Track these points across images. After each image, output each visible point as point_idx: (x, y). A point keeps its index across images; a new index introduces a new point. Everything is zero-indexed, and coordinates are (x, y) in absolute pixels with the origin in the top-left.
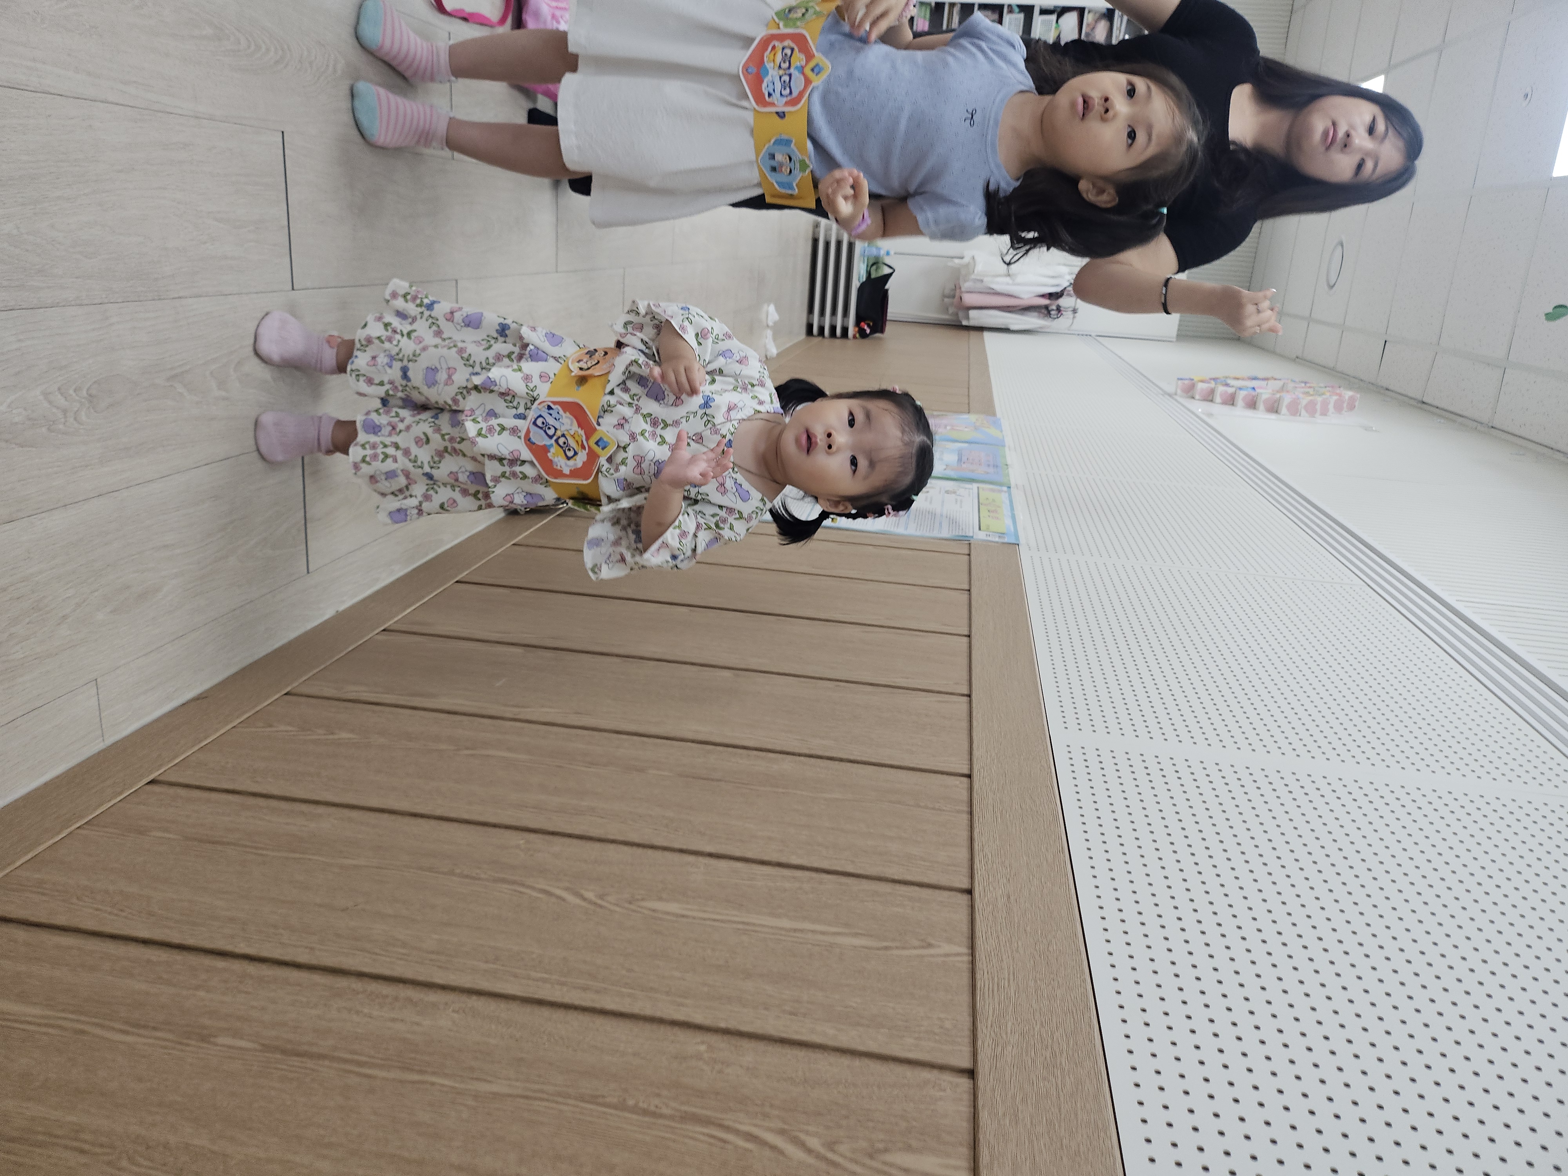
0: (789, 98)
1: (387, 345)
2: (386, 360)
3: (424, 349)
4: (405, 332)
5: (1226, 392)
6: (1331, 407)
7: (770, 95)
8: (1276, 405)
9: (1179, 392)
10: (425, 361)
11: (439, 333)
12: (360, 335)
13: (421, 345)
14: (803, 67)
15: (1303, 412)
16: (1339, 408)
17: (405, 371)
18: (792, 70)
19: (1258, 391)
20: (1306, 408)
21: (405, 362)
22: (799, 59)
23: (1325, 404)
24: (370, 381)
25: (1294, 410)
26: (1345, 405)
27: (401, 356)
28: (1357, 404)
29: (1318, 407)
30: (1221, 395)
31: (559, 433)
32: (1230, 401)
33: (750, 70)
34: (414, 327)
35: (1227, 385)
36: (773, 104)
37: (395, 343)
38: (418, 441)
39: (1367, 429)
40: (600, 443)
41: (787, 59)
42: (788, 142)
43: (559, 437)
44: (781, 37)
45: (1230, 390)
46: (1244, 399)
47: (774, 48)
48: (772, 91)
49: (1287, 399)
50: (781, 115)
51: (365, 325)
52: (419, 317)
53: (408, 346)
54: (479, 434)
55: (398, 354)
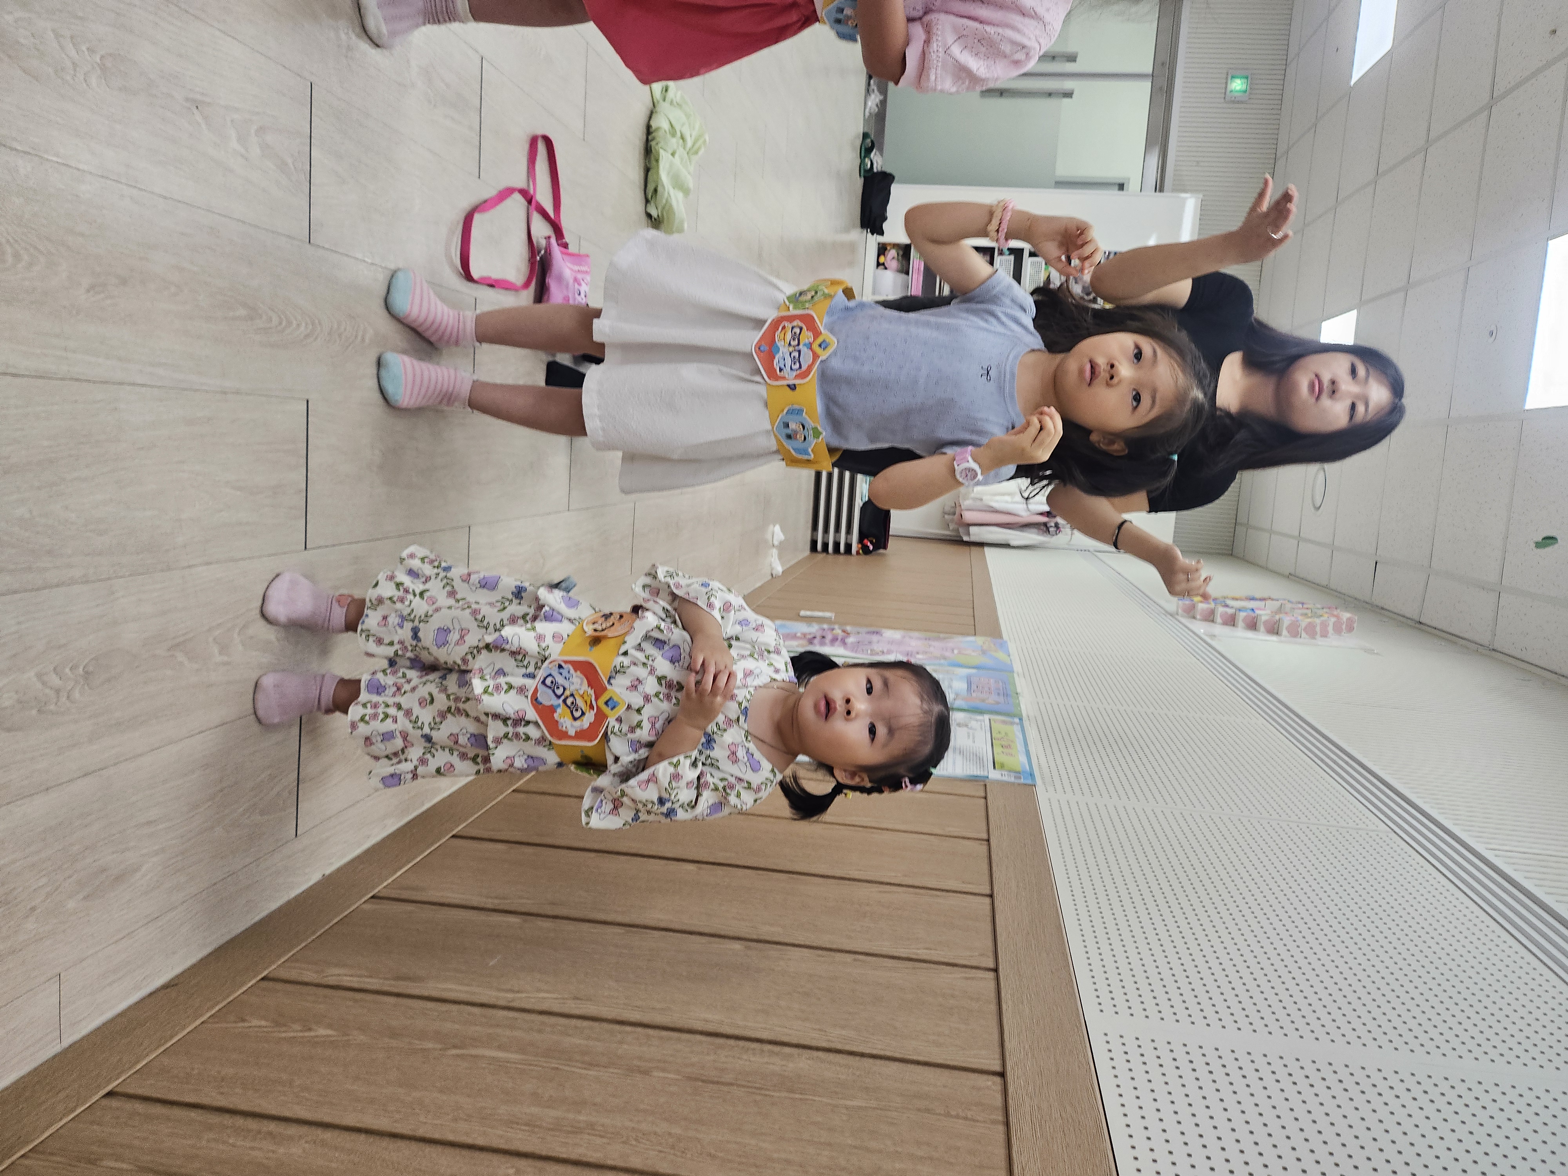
0: (798, 372)
1: (399, 605)
2: (397, 620)
3: (437, 610)
4: (417, 592)
5: (1226, 613)
6: (1330, 629)
7: (781, 370)
8: (1276, 626)
9: (1180, 611)
10: (436, 622)
11: (452, 594)
12: (371, 594)
13: (434, 607)
14: (811, 344)
15: (1304, 634)
16: (1338, 630)
17: (415, 632)
18: (801, 347)
19: (1258, 612)
20: (1305, 629)
21: (416, 623)
22: (807, 336)
23: (1324, 625)
24: (380, 641)
25: (1294, 632)
26: (1344, 627)
27: (412, 616)
28: (1355, 625)
29: (1318, 629)
30: (1221, 616)
31: (567, 693)
32: (1231, 621)
33: (762, 349)
34: (427, 586)
35: (1227, 606)
36: (784, 378)
37: (407, 603)
38: (422, 703)
39: (1369, 651)
40: (609, 703)
41: (797, 337)
42: (800, 412)
43: (567, 698)
44: (791, 319)
45: (1230, 611)
46: (1244, 620)
47: (784, 328)
48: (783, 366)
49: (1287, 621)
50: (793, 387)
51: (376, 584)
52: (433, 577)
53: (420, 607)
54: (486, 691)
55: (409, 615)
